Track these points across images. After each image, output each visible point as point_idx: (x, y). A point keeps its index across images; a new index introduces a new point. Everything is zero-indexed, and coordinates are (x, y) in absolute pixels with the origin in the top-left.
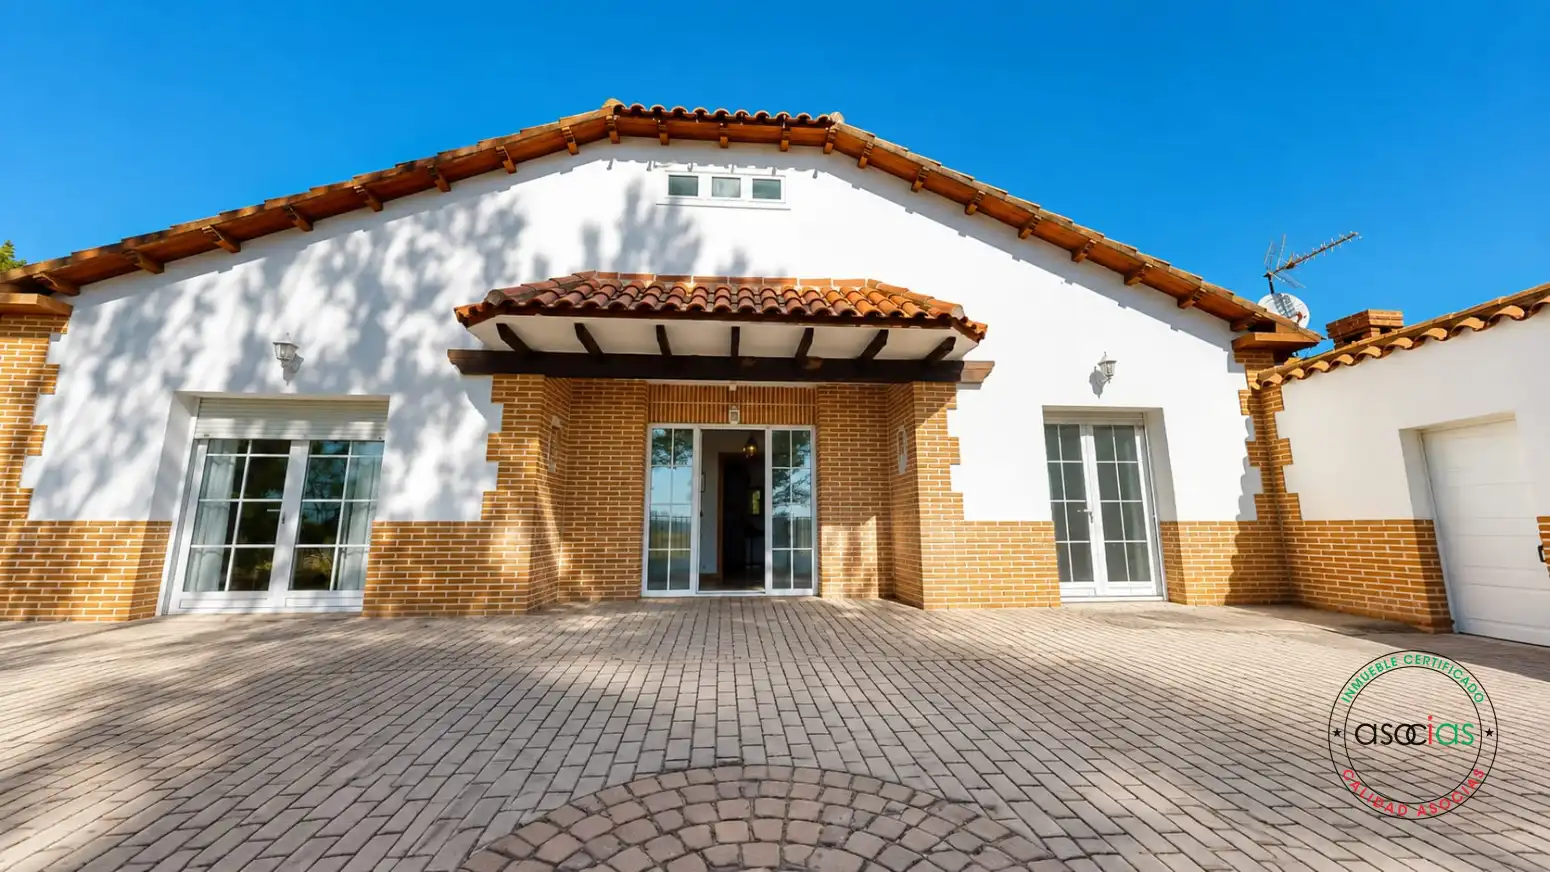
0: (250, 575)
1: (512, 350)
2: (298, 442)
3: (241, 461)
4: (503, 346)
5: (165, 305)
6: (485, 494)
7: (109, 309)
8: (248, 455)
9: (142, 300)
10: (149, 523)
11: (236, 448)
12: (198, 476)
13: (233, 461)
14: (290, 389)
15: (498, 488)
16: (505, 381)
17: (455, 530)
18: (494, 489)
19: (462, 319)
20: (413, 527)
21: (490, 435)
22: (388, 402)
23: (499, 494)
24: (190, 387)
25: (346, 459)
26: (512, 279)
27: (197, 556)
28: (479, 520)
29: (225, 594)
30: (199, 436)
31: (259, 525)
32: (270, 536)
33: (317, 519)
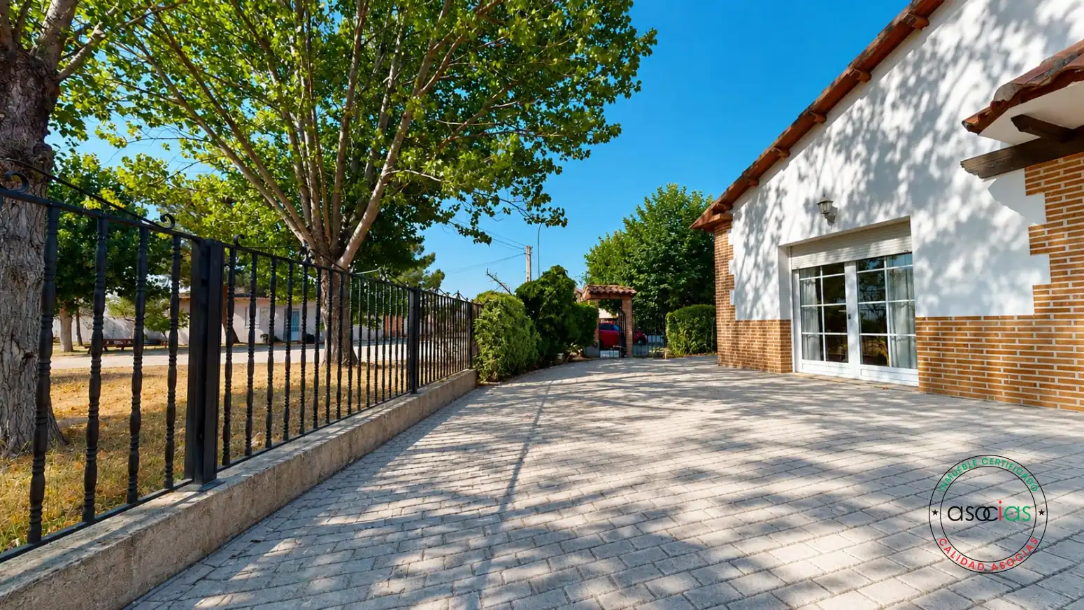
0: (836, 351)
1: (1037, 137)
2: (849, 263)
3: (818, 281)
4: (1027, 137)
5: (764, 199)
6: (1034, 287)
7: (743, 209)
8: (822, 277)
9: (755, 202)
10: (781, 321)
11: (814, 272)
12: (798, 293)
13: (814, 281)
14: (835, 230)
15: (1053, 280)
16: (1042, 170)
17: (1004, 324)
18: (1048, 282)
19: (971, 128)
20: (953, 321)
21: (1030, 229)
22: (909, 221)
23: (1054, 286)
24: (782, 242)
25: (883, 271)
26: (1017, 68)
27: (806, 338)
28: (1032, 313)
29: (825, 363)
30: (794, 268)
31: (836, 320)
32: (843, 328)
33: (871, 316)
